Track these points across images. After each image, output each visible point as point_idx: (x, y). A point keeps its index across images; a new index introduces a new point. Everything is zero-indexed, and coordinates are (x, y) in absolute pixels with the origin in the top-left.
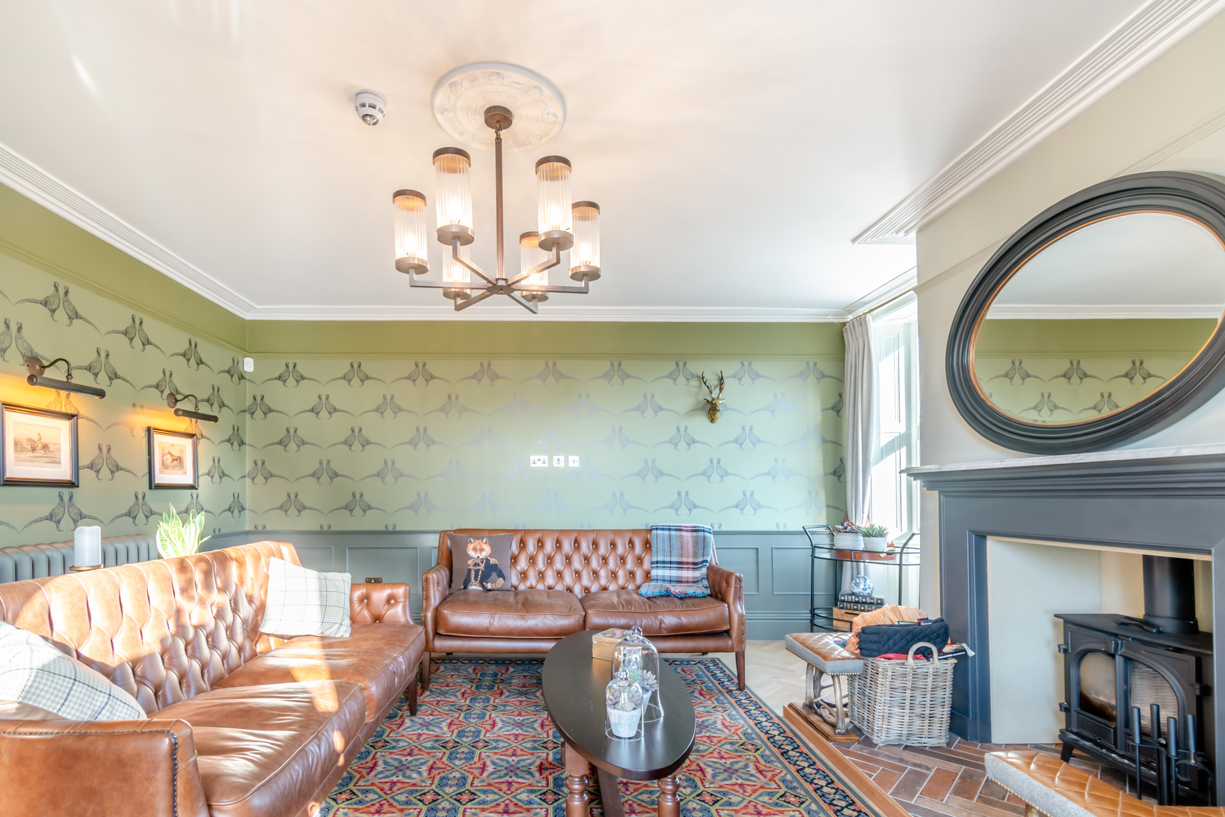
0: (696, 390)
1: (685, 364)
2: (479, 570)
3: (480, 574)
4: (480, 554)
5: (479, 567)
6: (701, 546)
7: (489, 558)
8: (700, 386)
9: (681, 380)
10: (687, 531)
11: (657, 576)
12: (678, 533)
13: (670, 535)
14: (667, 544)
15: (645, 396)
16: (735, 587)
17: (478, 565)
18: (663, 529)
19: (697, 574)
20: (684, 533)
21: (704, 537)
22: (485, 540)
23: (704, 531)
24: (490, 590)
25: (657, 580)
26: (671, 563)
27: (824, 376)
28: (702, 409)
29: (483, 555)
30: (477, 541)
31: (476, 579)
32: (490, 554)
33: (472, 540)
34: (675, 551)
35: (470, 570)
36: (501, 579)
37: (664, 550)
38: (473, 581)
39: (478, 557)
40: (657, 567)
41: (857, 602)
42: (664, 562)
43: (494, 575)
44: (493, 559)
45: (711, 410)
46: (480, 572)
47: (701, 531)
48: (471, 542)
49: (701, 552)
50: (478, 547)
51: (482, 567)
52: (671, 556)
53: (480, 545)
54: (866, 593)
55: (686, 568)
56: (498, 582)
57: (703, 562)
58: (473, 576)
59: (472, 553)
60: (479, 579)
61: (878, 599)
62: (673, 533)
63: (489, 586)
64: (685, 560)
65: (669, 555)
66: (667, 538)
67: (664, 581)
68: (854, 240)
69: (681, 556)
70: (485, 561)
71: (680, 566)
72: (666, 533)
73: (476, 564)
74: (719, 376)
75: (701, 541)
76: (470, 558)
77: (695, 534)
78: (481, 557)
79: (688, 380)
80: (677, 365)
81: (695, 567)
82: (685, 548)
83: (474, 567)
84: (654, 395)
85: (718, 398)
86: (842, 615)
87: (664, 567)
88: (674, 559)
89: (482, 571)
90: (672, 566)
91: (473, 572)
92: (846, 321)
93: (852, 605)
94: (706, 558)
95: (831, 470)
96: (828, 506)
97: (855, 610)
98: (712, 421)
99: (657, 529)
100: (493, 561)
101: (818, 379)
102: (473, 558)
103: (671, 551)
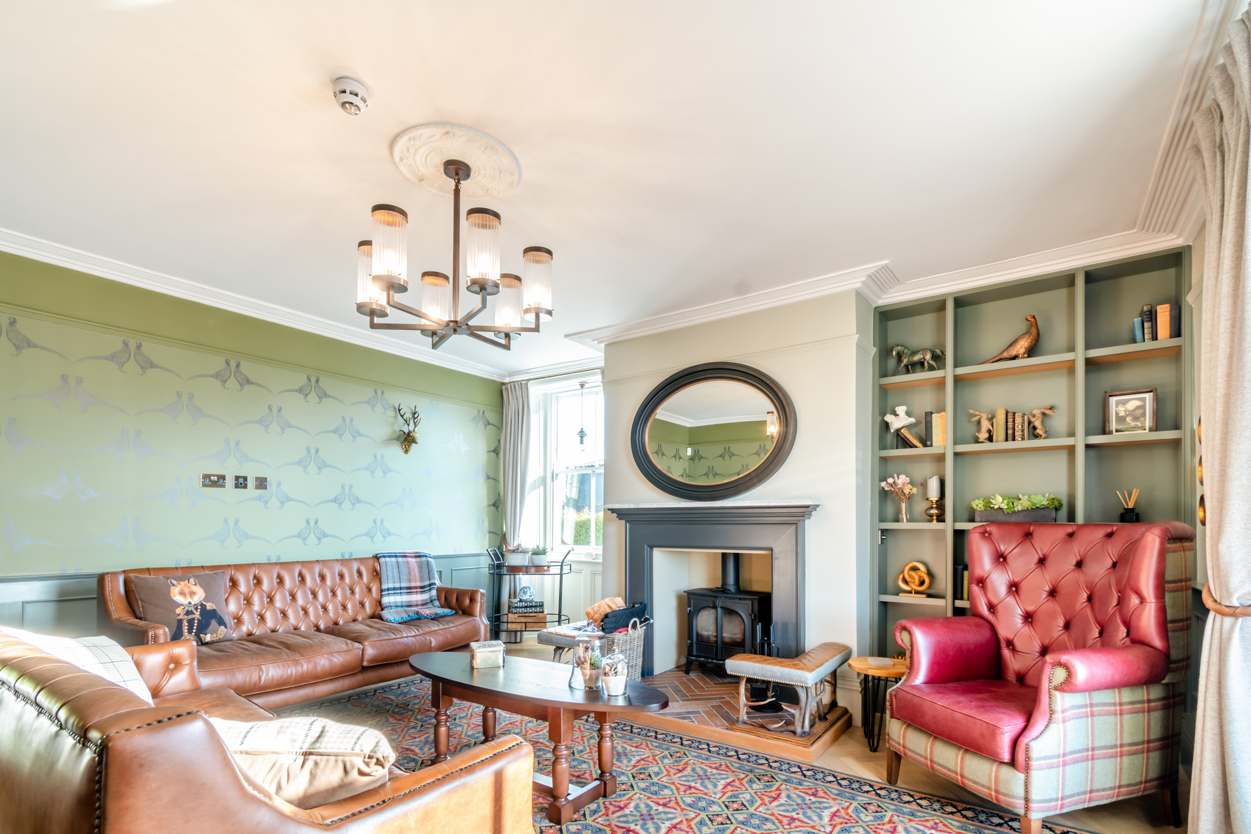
0: (392, 420)
1: (383, 393)
2: (193, 619)
3: (196, 624)
4: (192, 599)
5: (193, 616)
6: (425, 570)
7: (204, 603)
8: (396, 417)
9: (379, 408)
10: (411, 557)
11: (389, 603)
12: (405, 559)
13: (397, 562)
14: (396, 571)
15: (343, 419)
16: (481, 602)
17: (192, 613)
18: (390, 557)
19: (425, 597)
20: (410, 559)
21: (428, 562)
22: (192, 580)
23: (426, 556)
24: (206, 644)
25: (391, 606)
26: (401, 588)
27: (489, 423)
28: (398, 439)
29: (196, 600)
30: (182, 583)
31: (190, 632)
32: (205, 598)
33: (174, 582)
34: (404, 577)
35: (180, 622)
36: (222, 627)
37: (393, 577)
38: (186, 634)
39: (190, 603)
40: (389, 594)
41: (526, 607)
42: (394, 589)
43: (214, 623)
44: (210, 604)
45: (407, 440)
46: (196, 621)
47: (423, 556)
48: (174, 585)
49: (426, 575)
50: (187, 590)
51: (197, 615)
52: (400, 582)
53: (189, 587)
54: (531, 598)
55: (414, 592)
56: (219, 632)
57: (430, 585)
58: (186, 628)
59: (179, 599)
60: (194, 631)
61: (540, 602)
62: (400, 559)
63: (208, 638)
64: (413, 584)
65: (399, 581)
66: (395, 565)
67: (397, 607)
68: (566, 336)
69: (409, 581)
70: (199, 607)
71: (409, 591)
72: (394, 559)
73: (188, 613)
74: (412, 411)
75: (425, 566)
76: (179, 605)
77: (418, 559)
78: (193, 603)
79: (385, 409)
80: (376, 392)
81: (422, 590)
82: (413, 573)
83: (186, 617)
84: (352, 420)
85: (414, 430)
86: (515, 619)
87: (395, 593)
88: (404, 585)
89: (198, 620)
90: (402, 591)
91: (185, 623)
92: (505, 381)
93: (523, 609)
94: (432, 581)
95: (492, 503)
96: (490, 532)
97: (525, 613)
98: (406, 452)
99: (384, 557)
100: (209, 606)
101: (485, 426)
102: (183, 605)
103: (400, 578)
